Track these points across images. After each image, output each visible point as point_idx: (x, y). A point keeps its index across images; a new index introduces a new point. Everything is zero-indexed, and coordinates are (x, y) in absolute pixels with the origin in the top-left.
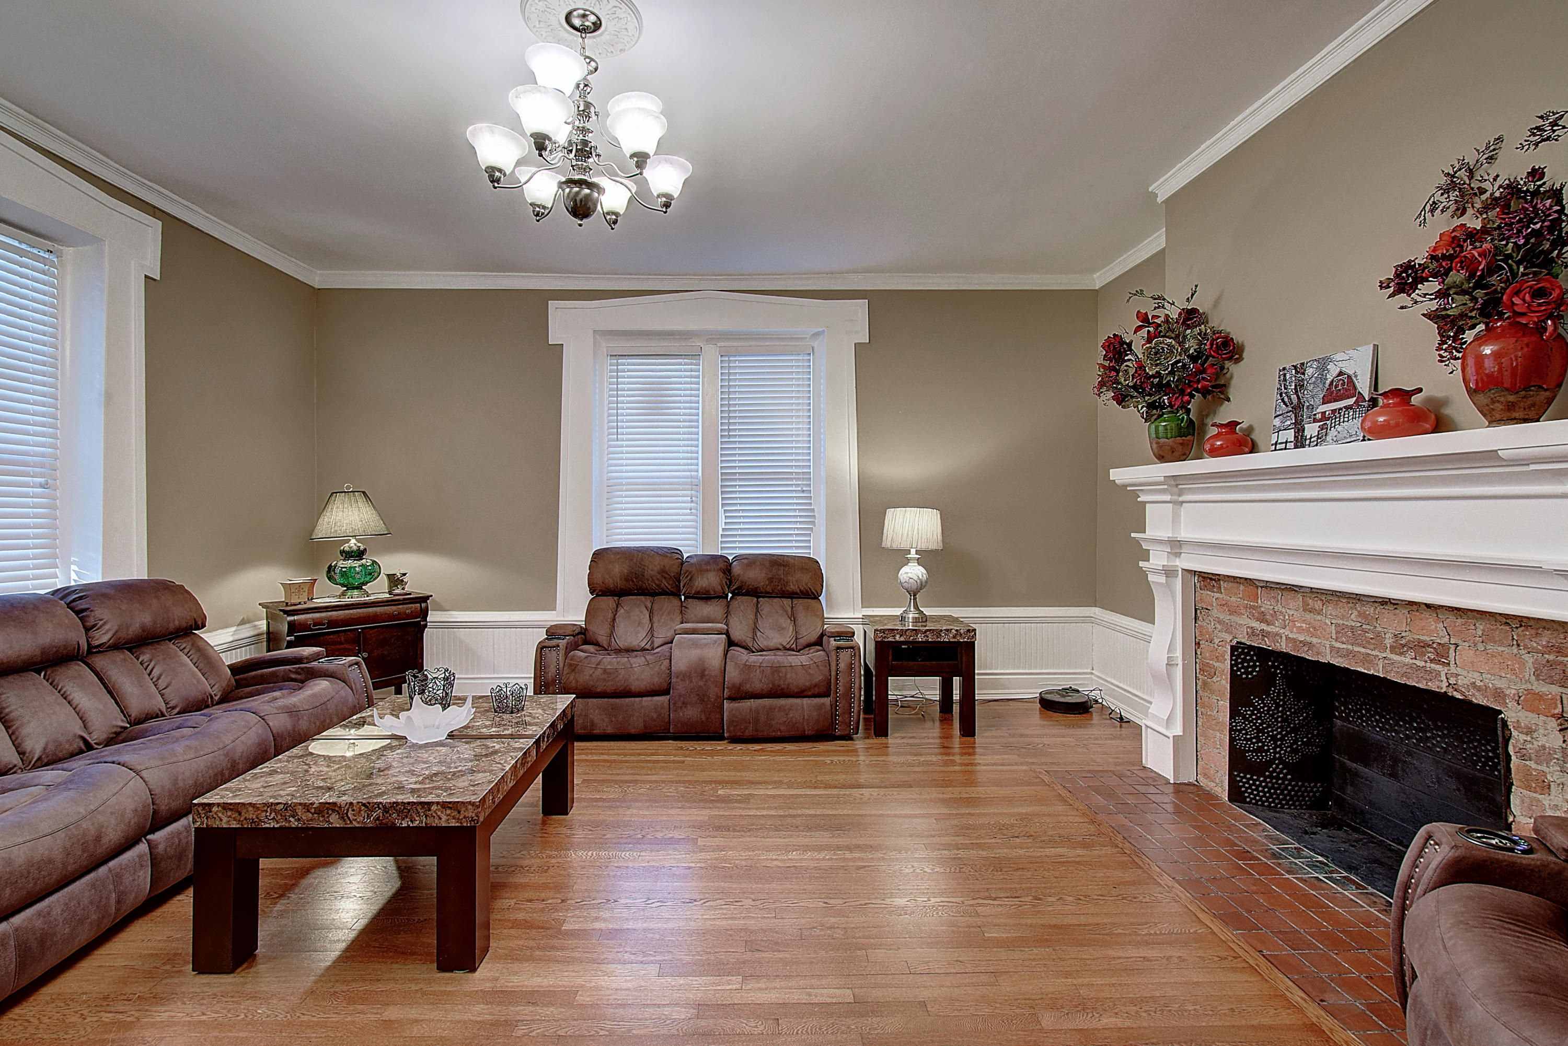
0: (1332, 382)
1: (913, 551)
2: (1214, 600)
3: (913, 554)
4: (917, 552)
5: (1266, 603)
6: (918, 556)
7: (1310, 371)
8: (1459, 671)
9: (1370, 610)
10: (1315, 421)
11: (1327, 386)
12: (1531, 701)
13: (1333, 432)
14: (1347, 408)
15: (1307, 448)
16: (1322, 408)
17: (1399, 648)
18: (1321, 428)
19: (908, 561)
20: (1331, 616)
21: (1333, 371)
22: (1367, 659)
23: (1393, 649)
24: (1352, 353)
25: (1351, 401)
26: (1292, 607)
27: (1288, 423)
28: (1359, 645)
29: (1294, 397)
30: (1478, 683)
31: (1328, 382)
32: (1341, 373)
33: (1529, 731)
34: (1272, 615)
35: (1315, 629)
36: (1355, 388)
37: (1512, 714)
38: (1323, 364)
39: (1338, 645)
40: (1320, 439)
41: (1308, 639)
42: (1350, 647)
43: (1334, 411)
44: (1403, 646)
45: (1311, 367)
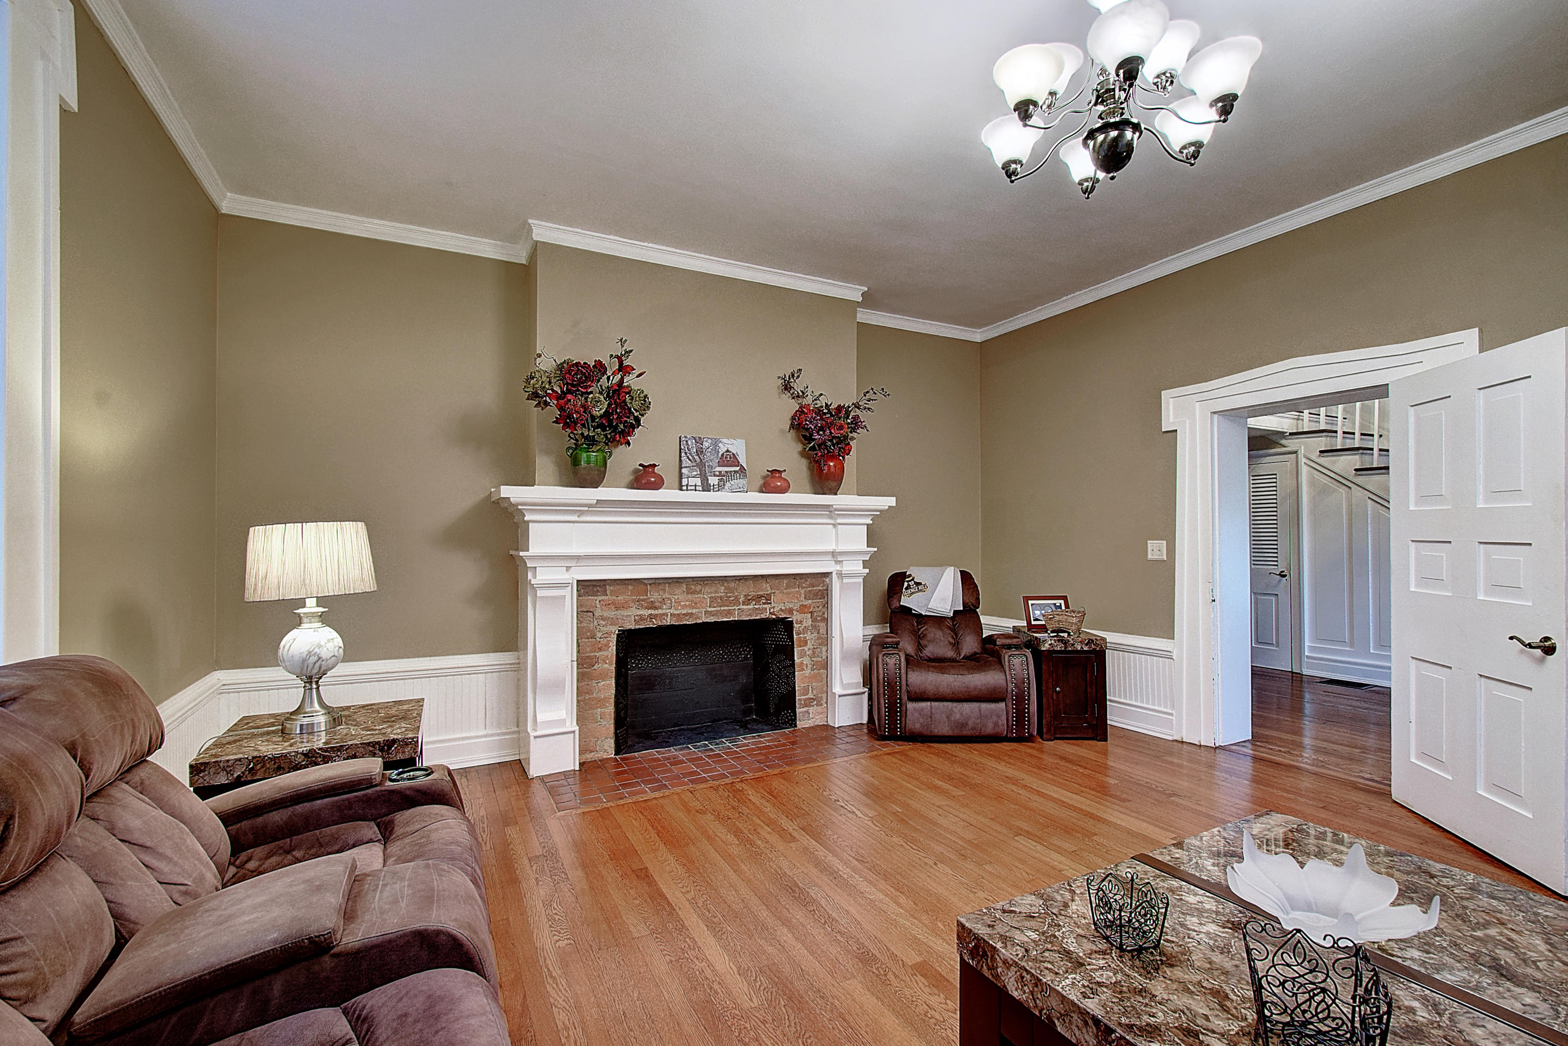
0: (723, 455)
1: (311, 603)
2: (598, 602)
3: (311, 606)
4: (321, 601)
5: (654, 596)
6: (322, 609)
7: (706, 444)
8: (775, 605)
9: (732, 585)
10: (715, 475)
11: (720, 456)
12: (803, 609)
13: (728, 484)
14: (735, 472)
15: (712, 492)
16: (719, 469)
17: (747, 601)
18: (720, 480)
19: (297, 622)
20: (707, 594)
21: (722, 449)
22: (729, 613)
23: (744, 603)
24: (733, 441)
25: (737, 469)
26: (679, 594)
27: (695, 473)
28: (724, 606)
29: (696, 457)
30: (783, 608)
31: (720, 454)
32: (728, 451)
33: (801, 622)
34: (660, 602)
35: (696, 603)
36: (739, 462)
37: (795, 617)
38: (716, 443)
39: (709, 609)
40: (720, 488)
41: (690, 611)
42: (719, 609)
43: (727, 472)
44: (749, 600)
45: (706, 441)
